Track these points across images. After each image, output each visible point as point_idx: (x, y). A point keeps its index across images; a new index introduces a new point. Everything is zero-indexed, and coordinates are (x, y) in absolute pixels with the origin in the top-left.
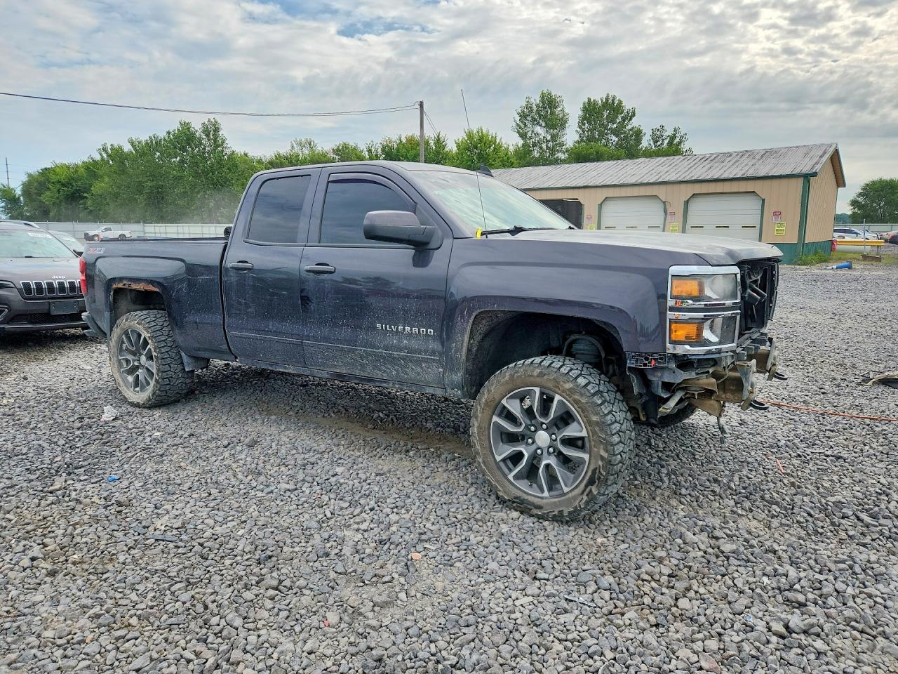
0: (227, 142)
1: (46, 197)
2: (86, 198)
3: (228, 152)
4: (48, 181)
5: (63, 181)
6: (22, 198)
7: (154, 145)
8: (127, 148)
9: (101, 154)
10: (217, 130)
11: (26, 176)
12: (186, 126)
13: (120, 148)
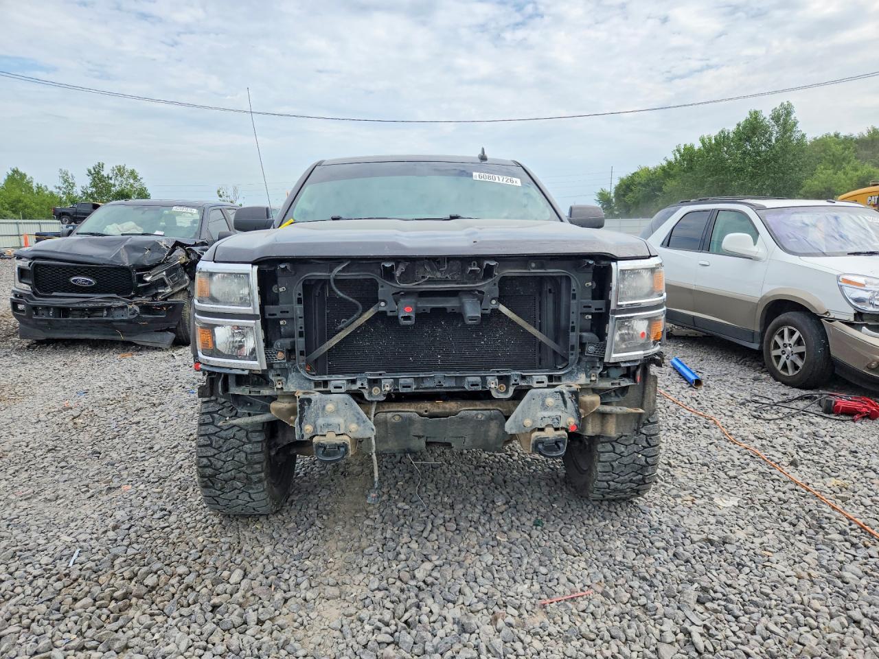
0: (798, 125)
1: (629, 197)
2: (658, 196)
3: (797, 135)
4: (633, 184)
5: (643, 182)
6: (614, 200)
7: (722, 140)
8: (698, 145)
9: (675, 155)
10: (789, 114)
11: (619, 181)
12: (755, 115)
13: (692, 147)
